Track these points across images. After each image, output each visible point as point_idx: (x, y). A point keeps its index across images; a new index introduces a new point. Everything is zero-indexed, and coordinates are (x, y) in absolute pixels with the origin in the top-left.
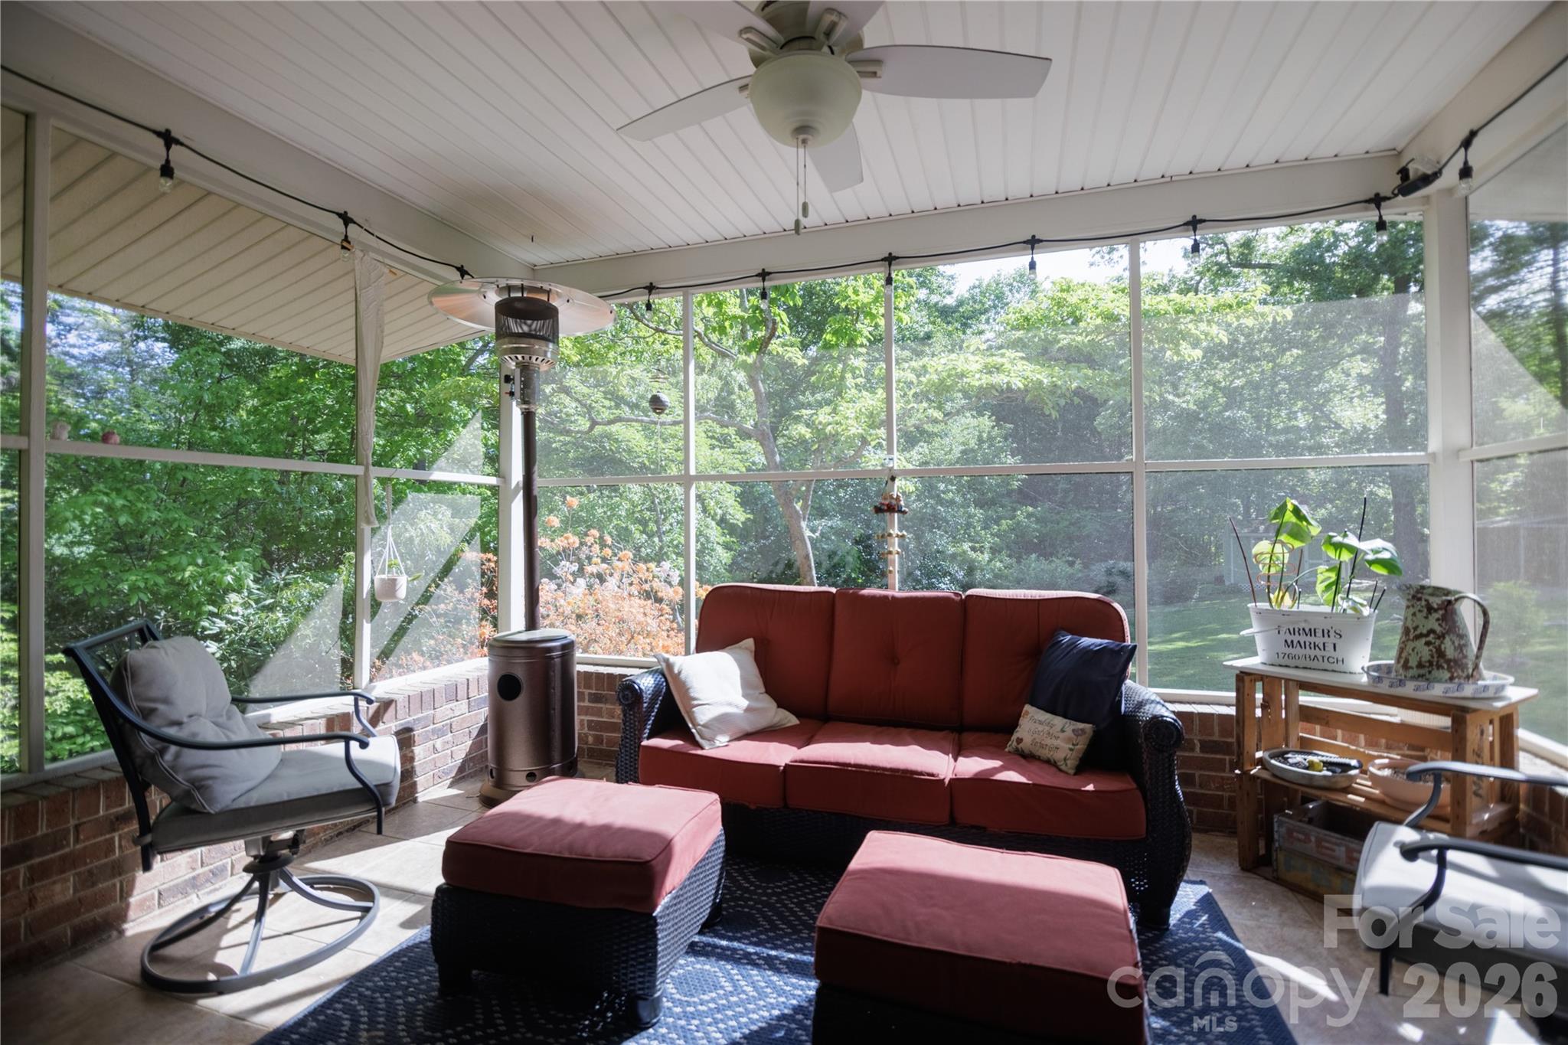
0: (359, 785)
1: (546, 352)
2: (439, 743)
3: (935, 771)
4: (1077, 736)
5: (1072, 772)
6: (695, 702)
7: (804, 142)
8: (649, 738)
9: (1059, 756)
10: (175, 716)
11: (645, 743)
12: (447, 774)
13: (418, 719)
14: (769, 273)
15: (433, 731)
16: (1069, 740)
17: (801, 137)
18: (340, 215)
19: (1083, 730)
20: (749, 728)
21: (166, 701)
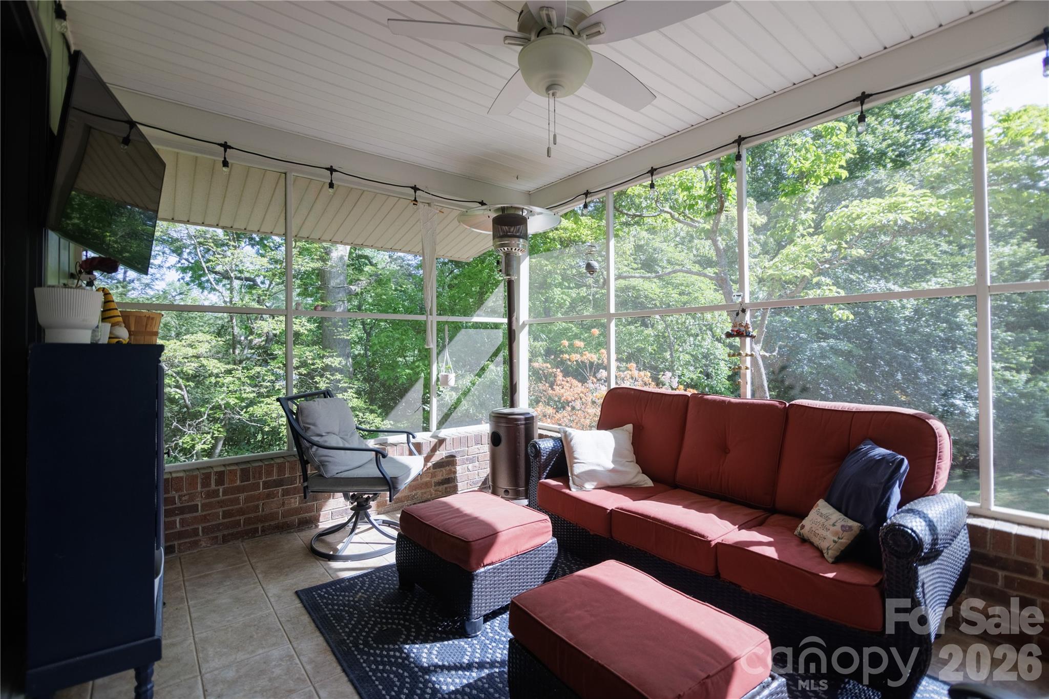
0: (382, 476)
1: (518, 244)
2: (470, 466)
3: (706, 534)
4: (844, 531)
5: (830, 560)
6: (576, 461)
7: (553, 94)
8: (546, 478)
9: (824, 545)
10: (318, 432)
11: (543, 480)
12: (475, 484)
13: (459, 452)
14: (656, 169)
15: (467, 459)
16: (836, 534)
17: (551, 92)
18: (412, 188)
19: (850, 528)
20: (610, 483)
21: (314, 425)
